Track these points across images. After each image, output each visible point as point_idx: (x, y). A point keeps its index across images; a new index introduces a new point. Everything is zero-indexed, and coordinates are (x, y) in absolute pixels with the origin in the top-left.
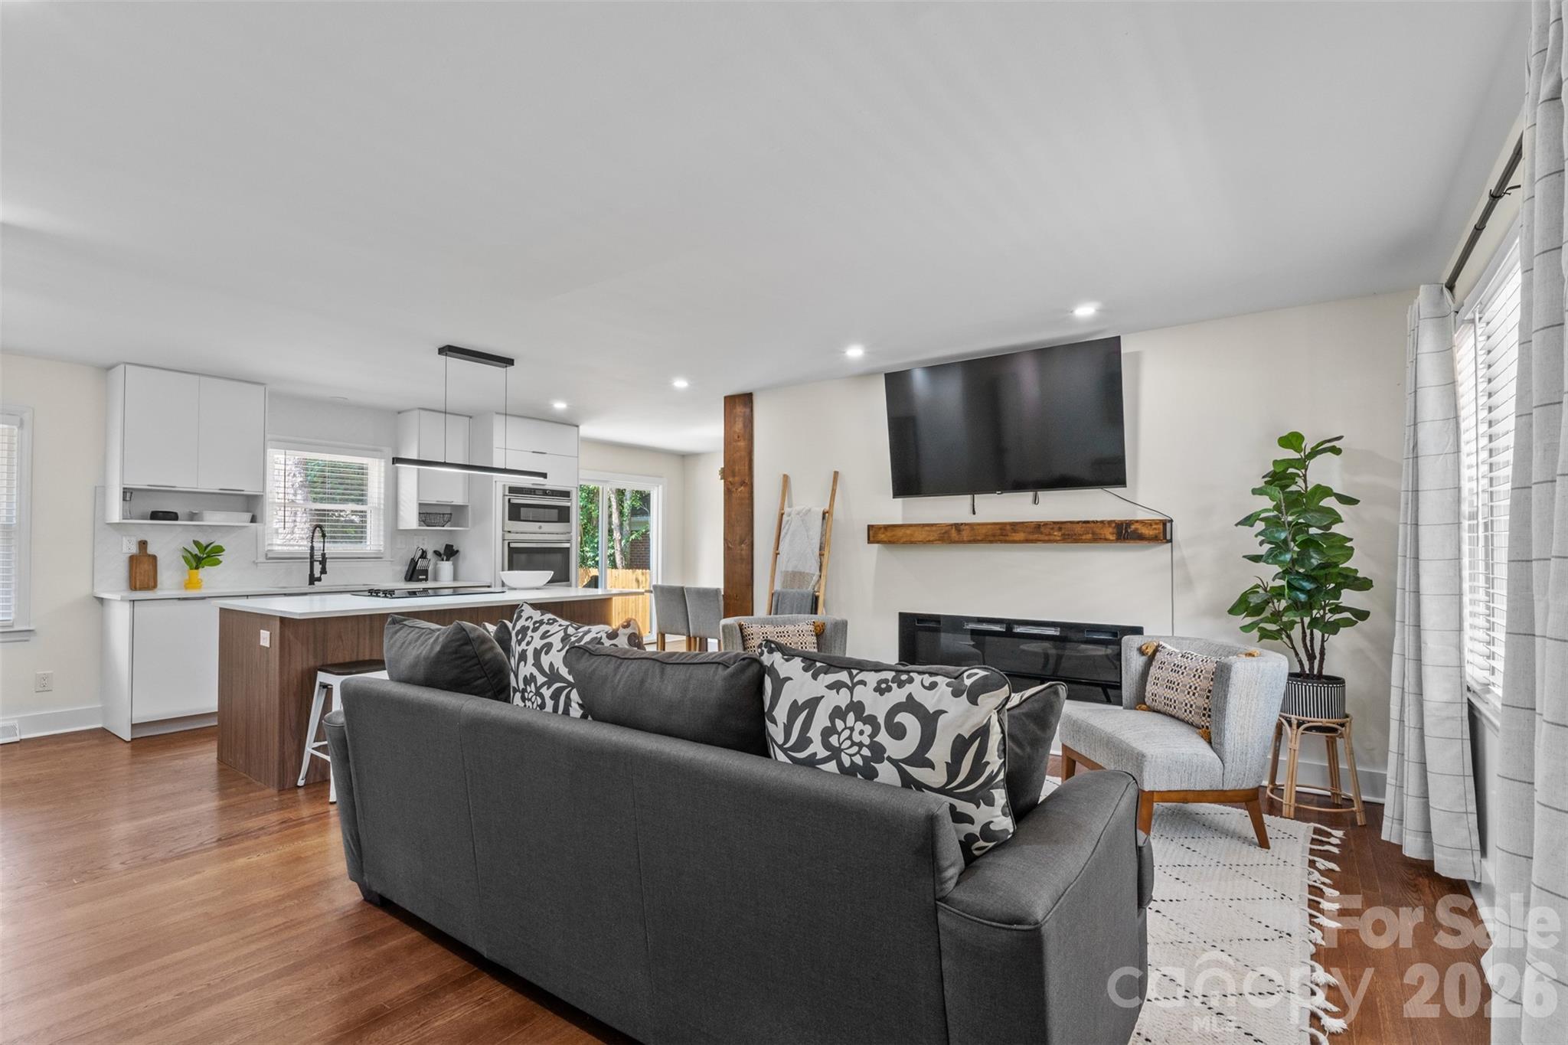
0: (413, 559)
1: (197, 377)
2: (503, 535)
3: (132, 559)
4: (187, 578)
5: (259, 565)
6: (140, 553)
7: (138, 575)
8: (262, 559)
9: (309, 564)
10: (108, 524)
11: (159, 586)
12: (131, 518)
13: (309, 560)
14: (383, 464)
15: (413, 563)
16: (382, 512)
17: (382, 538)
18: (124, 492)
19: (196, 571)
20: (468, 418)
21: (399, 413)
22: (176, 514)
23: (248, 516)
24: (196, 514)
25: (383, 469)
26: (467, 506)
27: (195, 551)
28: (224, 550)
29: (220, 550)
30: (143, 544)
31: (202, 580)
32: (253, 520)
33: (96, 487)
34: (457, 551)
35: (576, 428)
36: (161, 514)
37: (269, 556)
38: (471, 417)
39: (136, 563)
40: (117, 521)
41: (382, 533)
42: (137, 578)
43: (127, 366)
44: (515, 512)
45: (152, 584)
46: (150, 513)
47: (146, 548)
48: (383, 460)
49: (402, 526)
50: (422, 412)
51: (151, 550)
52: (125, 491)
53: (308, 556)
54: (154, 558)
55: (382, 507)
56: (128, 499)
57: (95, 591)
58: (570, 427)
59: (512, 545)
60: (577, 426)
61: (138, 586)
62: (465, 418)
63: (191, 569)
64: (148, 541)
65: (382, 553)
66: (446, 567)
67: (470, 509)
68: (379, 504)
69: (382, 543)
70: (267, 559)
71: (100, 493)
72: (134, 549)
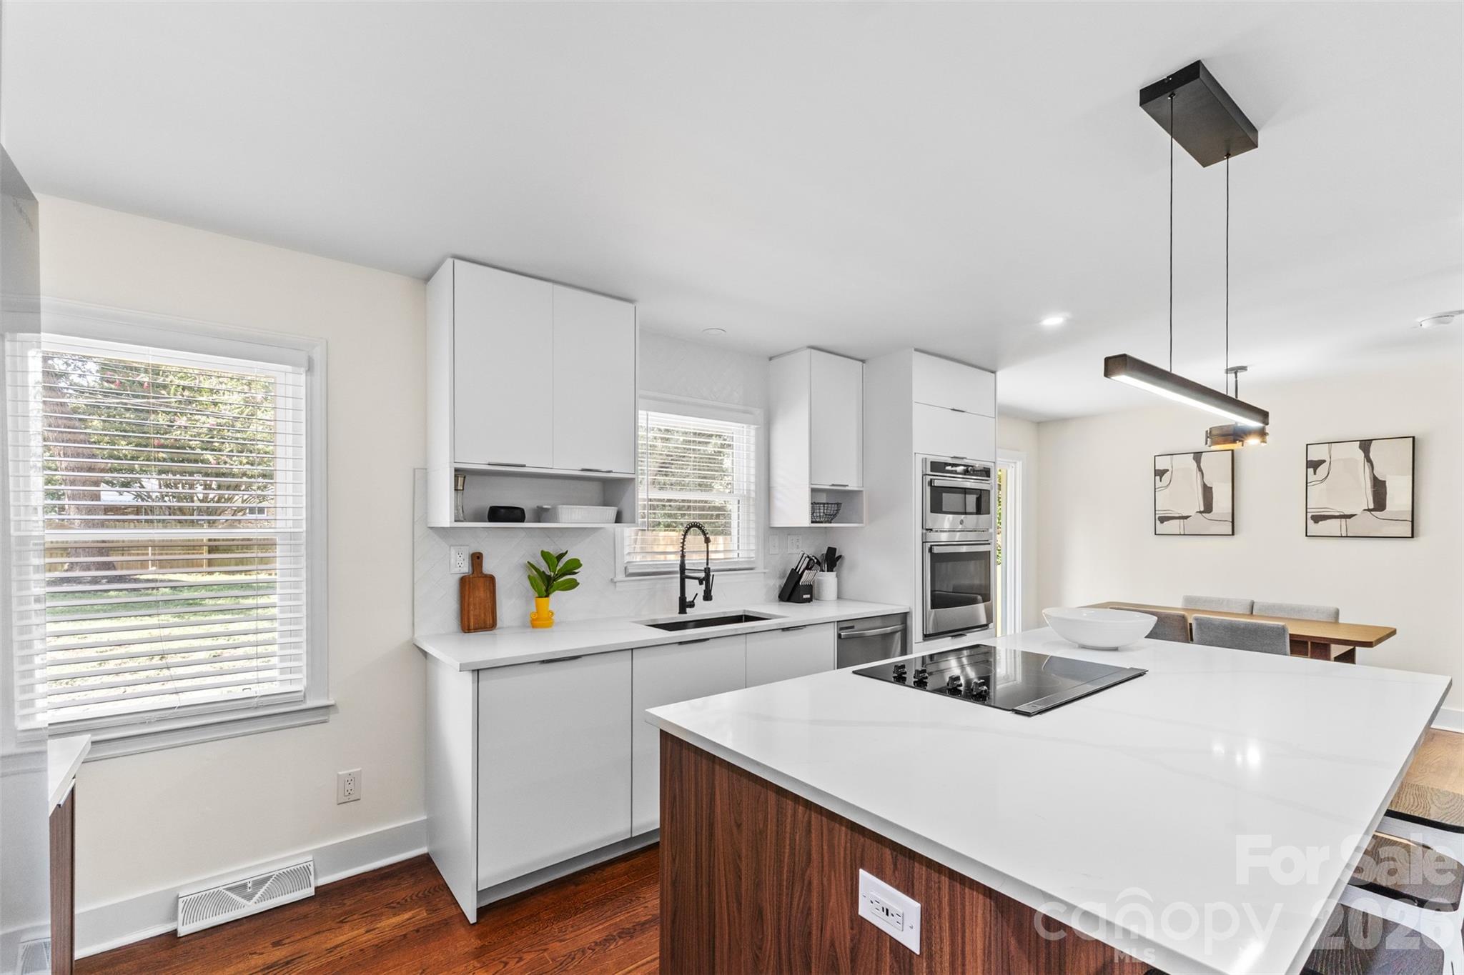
0: (794, 571)
1: (550, 284)
2: (924, 536)
3: (464, 582)
4: (534, 610)
5: (617, 584)
6: (473, 573)
7: (472, 608)
8: (621, 576)
9: (679, 580)
10: (431, 528)
11: (498, 625)
12: (465, 520)
13: (679, 575)
14: (753, 433)
15: (794, 576)
16: (752, 502)
17: (753, 540)
18: (455, 476)
19: (546, 598)
20: (861, 363)
21: (771, 359)
22: (522, 510)
23: (611, 512)
24: (547, 510)
25: (753, 440)
26: (862, 491)
27: (543, 567)
28: (580, 565)
29: (574, 566)
30: (477, 559)
31: (553, 613)
32: (618, 519)
33: (414, 469)
34: (840, 557)
35: (993, 375)
36: (503, 510)
37: (631, 571)
38: (863, 361)
39: (469, 588)
40: (448, 525)
41: (753, 533)
42: (472, 613)
43: (456, 261)
44: (937, 500)
45: (489, 621)
46: (488, 509)
47: (481, 565)
48: (753, 427)
49: (779, 522)
50: (813, 350)
51: (488, 567)
52: (460, 474)
53: (678, 569)
54: (492, 579)
55: (753, 495)
56: (460, 487)
57: (416, 636)
58: (984, 372)
59: (936, 550)
60: (994, 372)
61: (472, 627)
62: (858, 362)
63: (540, 597)
64: (484, 554)
65: (753, 562)
66: (828, 581)
67: (864, 492)
68: (748, 491)
69: (753, 547)
70: (627, 576)
71: (421, 478)
72: (465, 568)
